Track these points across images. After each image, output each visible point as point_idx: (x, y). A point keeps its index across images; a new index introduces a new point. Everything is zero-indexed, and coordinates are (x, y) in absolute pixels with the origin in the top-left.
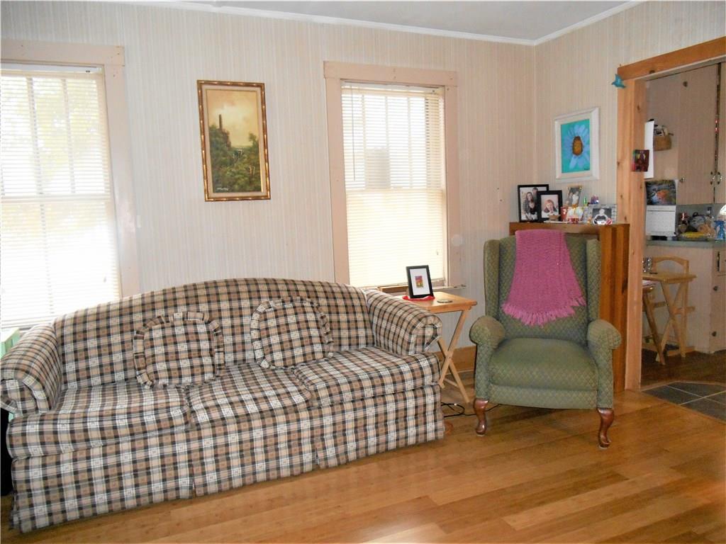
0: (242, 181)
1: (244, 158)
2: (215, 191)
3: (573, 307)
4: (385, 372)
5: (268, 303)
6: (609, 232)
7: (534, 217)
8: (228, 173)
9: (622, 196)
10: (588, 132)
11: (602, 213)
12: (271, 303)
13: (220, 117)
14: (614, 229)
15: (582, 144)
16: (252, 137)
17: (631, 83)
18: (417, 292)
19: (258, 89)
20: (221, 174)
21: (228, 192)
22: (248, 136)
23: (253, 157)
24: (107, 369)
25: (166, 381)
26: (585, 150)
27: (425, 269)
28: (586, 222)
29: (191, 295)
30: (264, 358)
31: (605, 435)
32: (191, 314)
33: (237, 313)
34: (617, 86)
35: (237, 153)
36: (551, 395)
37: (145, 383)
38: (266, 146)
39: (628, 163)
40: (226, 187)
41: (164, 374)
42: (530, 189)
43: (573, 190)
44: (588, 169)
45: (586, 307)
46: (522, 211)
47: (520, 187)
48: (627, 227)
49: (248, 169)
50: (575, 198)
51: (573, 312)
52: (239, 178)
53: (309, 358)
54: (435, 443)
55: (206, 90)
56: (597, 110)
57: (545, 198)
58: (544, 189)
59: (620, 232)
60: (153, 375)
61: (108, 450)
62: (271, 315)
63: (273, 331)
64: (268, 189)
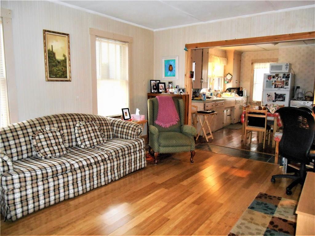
0: (60, 74)
1: (61, 64)
2: (50, 77)
3: (177, 121)
4: (131, 145)
5: (79, 123)
6: (184, 97)
7: (156, 91)
8: (55, 70)
9: (186, 86)
10: (175, 64)
11: (181, 91)
12: (81, 123)
13: (52, 45)
14: (185, 96)
15: (172, 68)
16: (64, 56)
17: (190, 50)
18: (126, 118)
19: (67, 36)
20: (52, 70)
21: (55, 78)
22: (62, 55)
23: (64, 64)
24: (20, 153)
25: (51, 155)
26: (173, 69)
27: (127, 110)
28: (176, 93)
29: (50, 120)
30: (82, 144)
31: (192, 159)
32: (53, 128)
33: (68, 127)
34: (185, 50)
35: (59, 62)
36: (171, 148)
37: (42, 157)
38: (70, 60)
39: (188, 75)
40: (54, 76)
41: (49, 153)
42: (154, 82)
43: (170, 83)
44: (175, 76)
45: (180, 121)
46: (152, 89)
47: (151, 80)
48: (188, 95)
49: (62, 69)
50: (171, 85)
51: (177, 122)
52: (59, 72)
53: (99, 143)
54: (144, 168)
55: (47, 34)
56: (178, 57)
57: (160, 85)
58: (159, 82)
59: (187, 97)
60: (45, 153)
61: (34, 186)
62: (82, 127)
63: (84, 133)
64: (70, 77)
